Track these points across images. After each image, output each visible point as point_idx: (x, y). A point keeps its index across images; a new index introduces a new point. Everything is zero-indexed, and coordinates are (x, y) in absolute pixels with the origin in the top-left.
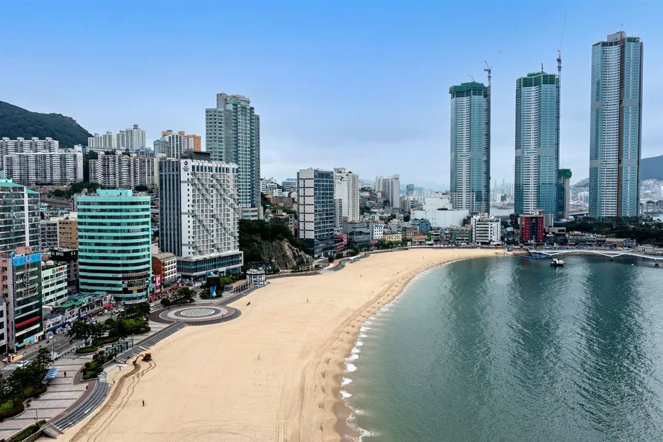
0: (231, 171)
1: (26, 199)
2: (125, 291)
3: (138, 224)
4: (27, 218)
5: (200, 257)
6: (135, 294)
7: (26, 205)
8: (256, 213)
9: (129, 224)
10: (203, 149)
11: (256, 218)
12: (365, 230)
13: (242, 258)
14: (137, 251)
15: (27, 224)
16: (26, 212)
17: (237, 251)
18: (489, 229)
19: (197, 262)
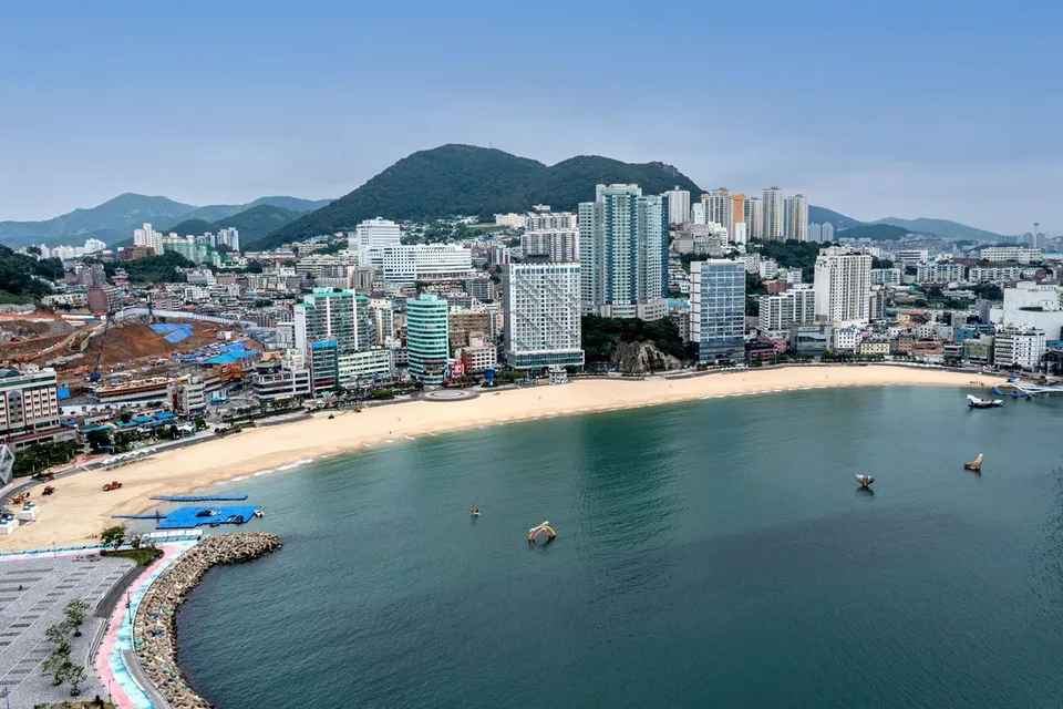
0: (569, 271)
1: (355, 303)
2: (425, 373)
3: (433, 322)
4: (355, 316)
5: (525, 353)
6: (431, 376)
7: (355, 307)
8: (633, 311)
9: (426, 322)
10: (541, 252)
11: (633, 316)
12: (816, 336)
13: (583, 357)
14: (433, 343)
15: (355, 320)
16: (355, 312)
17: (579, 350)
18: (1014, 346)
19: (521, 357)
